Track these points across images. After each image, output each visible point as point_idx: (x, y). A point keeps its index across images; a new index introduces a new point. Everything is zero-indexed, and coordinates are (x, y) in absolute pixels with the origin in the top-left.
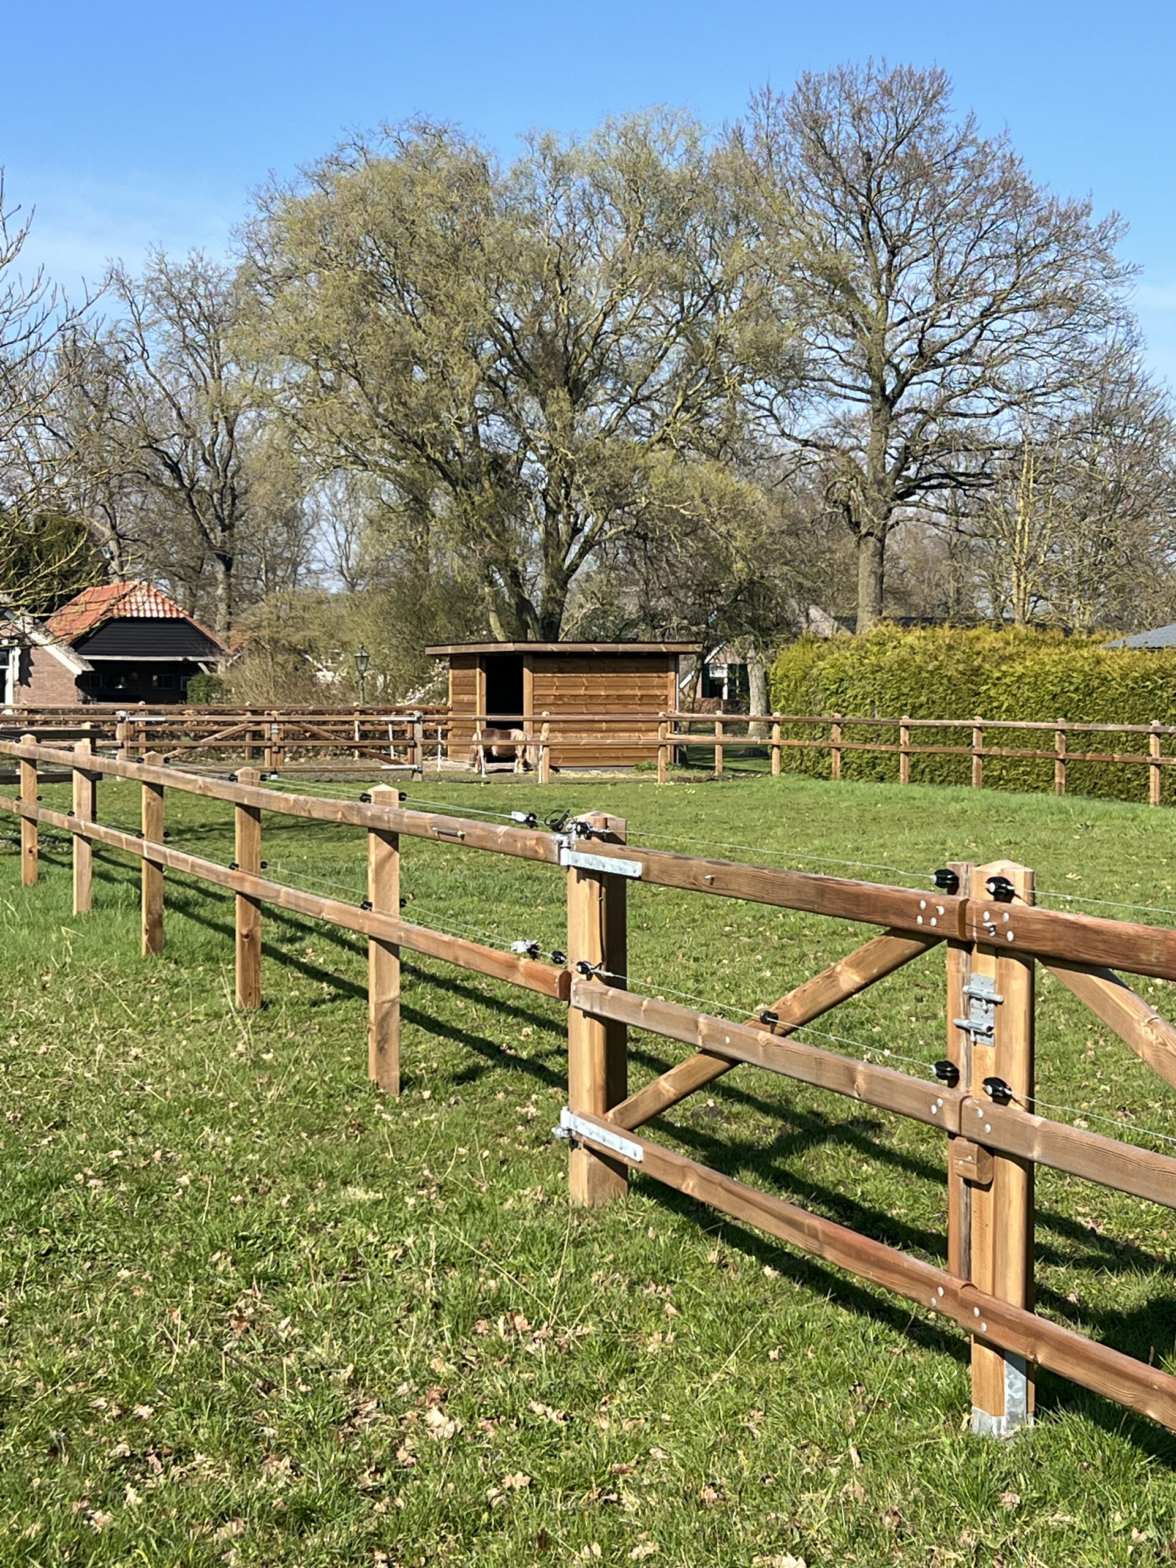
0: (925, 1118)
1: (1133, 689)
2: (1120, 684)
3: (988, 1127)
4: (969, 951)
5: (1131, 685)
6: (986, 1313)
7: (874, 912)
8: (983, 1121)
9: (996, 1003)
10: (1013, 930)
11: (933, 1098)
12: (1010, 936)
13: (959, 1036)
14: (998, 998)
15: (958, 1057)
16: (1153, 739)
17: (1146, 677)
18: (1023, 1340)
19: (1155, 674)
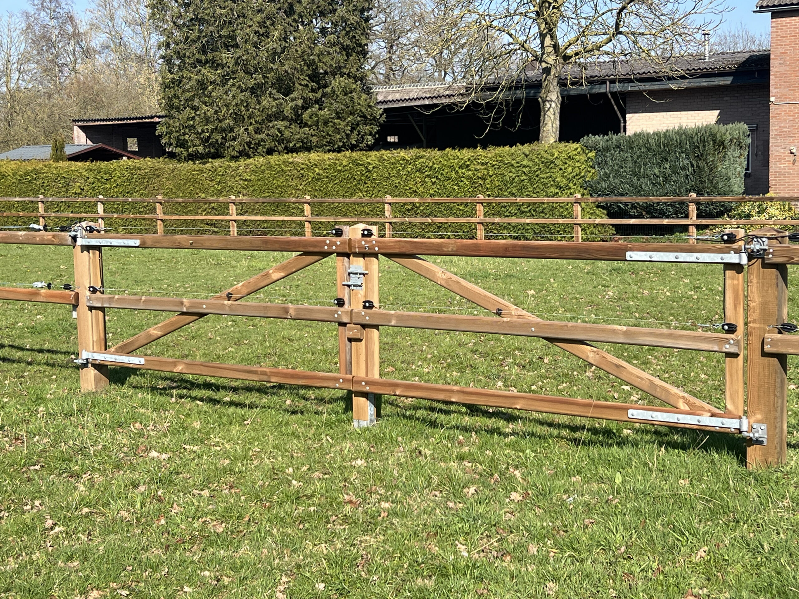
0: (332, 320)
1: (20, 180)
2: (12, 178)
3: (367, 318)
4: (349, 258)
5: (19, 178)
6: (367, 383)
7: (299, 247)
8: (365, 316)
9: (364, 274)
10: (378, 247)
11: (336, 312)
12: (377, 249)
13: (344, 288)
14: (366, 272)
15: (344, 296)
16: (40, 205)
17: (27, 174)
18: (389, 388)
19: (31, 172)
